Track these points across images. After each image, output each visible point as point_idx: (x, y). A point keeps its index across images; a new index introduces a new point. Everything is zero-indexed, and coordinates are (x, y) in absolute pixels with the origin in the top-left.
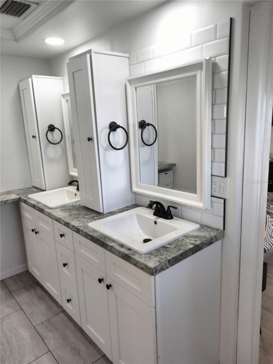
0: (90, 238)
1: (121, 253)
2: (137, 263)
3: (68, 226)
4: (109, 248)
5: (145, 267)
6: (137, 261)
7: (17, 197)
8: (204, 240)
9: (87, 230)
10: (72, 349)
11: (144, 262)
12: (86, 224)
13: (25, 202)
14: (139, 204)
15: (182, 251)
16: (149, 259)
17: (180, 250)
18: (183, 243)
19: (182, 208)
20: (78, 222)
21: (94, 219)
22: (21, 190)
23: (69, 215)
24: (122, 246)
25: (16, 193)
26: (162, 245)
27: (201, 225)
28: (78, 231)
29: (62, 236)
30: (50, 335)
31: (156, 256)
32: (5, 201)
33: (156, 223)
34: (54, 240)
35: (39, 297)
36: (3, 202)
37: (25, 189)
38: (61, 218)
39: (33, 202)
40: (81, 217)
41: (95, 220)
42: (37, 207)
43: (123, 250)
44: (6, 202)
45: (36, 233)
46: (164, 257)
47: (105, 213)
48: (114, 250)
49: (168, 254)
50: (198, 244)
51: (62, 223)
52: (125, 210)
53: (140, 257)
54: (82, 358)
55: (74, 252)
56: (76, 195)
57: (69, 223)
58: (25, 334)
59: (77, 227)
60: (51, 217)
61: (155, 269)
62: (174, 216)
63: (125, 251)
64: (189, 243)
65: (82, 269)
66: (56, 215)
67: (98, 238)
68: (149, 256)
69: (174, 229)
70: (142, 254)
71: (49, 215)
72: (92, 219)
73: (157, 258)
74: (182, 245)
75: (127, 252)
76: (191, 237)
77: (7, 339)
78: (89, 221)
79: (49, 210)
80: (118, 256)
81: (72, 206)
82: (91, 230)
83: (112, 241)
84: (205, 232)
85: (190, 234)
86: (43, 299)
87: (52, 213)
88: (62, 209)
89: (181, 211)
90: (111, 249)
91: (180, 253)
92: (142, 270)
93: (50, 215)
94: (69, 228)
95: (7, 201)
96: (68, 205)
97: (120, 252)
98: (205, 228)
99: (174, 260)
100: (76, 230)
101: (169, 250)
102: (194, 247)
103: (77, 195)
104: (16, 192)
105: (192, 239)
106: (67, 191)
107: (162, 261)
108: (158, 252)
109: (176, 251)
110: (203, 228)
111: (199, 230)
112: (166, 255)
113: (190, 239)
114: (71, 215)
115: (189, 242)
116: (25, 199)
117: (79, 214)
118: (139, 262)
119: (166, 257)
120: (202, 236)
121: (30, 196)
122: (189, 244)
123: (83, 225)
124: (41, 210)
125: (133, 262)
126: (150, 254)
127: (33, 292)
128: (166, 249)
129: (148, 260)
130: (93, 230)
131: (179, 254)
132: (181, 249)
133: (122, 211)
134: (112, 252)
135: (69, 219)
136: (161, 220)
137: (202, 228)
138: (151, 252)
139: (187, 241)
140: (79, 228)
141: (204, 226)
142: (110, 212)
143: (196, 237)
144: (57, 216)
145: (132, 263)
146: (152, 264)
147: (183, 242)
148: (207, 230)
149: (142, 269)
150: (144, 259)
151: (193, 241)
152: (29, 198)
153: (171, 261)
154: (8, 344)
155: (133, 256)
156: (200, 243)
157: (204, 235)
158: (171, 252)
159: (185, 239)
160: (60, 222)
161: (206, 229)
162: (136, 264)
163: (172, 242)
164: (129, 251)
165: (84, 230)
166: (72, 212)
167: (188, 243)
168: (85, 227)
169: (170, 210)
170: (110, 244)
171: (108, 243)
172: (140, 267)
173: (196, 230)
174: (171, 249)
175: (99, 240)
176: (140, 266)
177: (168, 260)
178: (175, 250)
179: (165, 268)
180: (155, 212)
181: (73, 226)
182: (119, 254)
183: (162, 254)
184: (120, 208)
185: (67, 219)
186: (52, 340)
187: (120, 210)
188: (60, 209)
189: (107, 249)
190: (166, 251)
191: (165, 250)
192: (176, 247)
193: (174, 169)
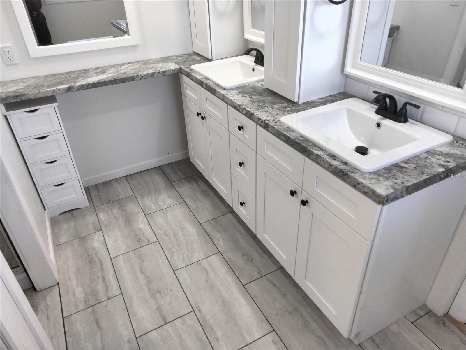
0: (284, 139)
1: (333, 166)
2: (358, 184)
3: (252, 118)
4: (314, 156)
5: (371, 193)
6: (359, 183)
7: (177, 67)
8: (461, 161)
9: (280, 127)
10: (244, 255)
11: (370, 186)
12: (276, 117)
13: (188, 75)
14: (350, 93)
15: (428, 176)
16: (377, 182)
17: (423, 173)
18: (426, 163)
19: (425, 106)
20: (265, 113)
21: (286, 111)
22: (180, 56)
23: (251, 101)
24: (334, 157)
25: (174, 61)
26: (395, 163)
27: (454, 136)
28: (266, 126)
29: (240, 128)
30: (218, 235)
31: (387, 179)
32: (163, 72)
33: (378, 125)
34: (228, 131)
35: (203, 192)
36: (161, 73)
37: (185, 56)
38: (241, 105)
39: (199, 77)
40: (268, 106)
41: (288, 112)
42: (206, 84)
43: (335, 163)
44: (165, 74)
45: (203, 118)
46: (399, 181)
47: (301, 103)
48: (322, 161)
49: (406, 177)
50: (451, 168)
51: (241, 111)
52: (329, 100)
53: (363, 177)
54: (256, 266)
55: (256, 152)
56: (253, 70)
57: (252, 114)
58: (191, 230)
59: (265, 121)
60: (225, 102)
61: (387, 198)
62: (410, 118)
63: (340, 165)
64: (436, 164)
65: (265, 174)
66: (233, 100)
67: (298, 141)
68: (376, 176)
69: (411, 140)
70: (365, 173)
71: (223, 98)
72: (284, 111)
73: (388, 182)
74: (426, 165)
75: (343, 167)
76: (439, 155)
77: (173, 231)
78: (280, 114)
79: (223, 91)
80: (327, 169)
81: (252, 88)
82: (285, 127)
83: (318, 147)
84: (461, 149)
85: (437, 149)
86: (208, 195)
87: (228, 97)
88: (240, 91)
89: (422, 112)
90: (316, 159)
91: (424, 178)
92: (365, 195)
93: (225, 98)
94: (252, 120)
95: (166, 71)
96: (246, 86)
97: (331, 165)
98: (462, 142)
99: (414, 187)
100: (263, 124)
101: (406, 172)
102: (444, 171)
103: (255, 70)
104: (174, 59)
105: (441, 157)
106: (241, 63)
107: (397, 187)
108: (389, 172)
109: (418, 175)
110: (457, 142)
111: (451, 144)
112: (403, 178)
113: (438, 157)
114: (253, 102)
115: (437, 162)
116: (188, 70)
117: (264, 102)
118: (362, 184)
119: (403, 181)
120: (457, 154)
121: (193, 67)
122: (437, 166)
123: (272, 118)
124: (211, 90)
125: (351, 182)
126: (377, 174)
127: (195, 185)
128: (400, 169)
129: (375, 183)
130: (288, 128)
131: (423, 180)
132: (425, 172)
133: (325, 101)
134: (318, 163)
135: (251, 107)
136: (387, 123)
137: (455, 142)
138: (378, 171)
139: (433, 160)
140: (268, 122)
141: (458, 139)
142: (308, 102)
143: (447, 156)
144: (235, 101)
145: (349, 183)
146: (383, 189)
147: (427, 161)
148: (464, 145)
149: (365, 193)
150: (370, 180)
151: (443, 161)
152: (192, 70)
153: (410, 189)
154: (175, 237)
155: (352, 175)
156: (455, 165)
157: (460, 153)
158: (410, 176)
159: (429, 157)
160: (238, 110)
161: (462, 144)
162: (356, 185)
163: (409, 159)
164: (344, 166)
165: (276, 127)
166: (254, 97)
167: (434, 164)
168: (276, 123)
169: (406, 109)
170: (316, 152)
171: (312, 150)
172: (362, 191)
173: (446, 144)
174: (409, 171)
175: (299, 144)
176: (361, 189)
177: (406, 187)
178: (416, 174)
179: (400, 197)
180: (378, 108)
181: (260, 119)
182: (328, 167)
183: (397, 177)
184: (321, 97)
185: (250, 107)
186: (222, 241)
187: (321, 100)
188: (236, 91)
189: (310, 158)
190: (401, 172)
191: (399, 171)
192: (416, 168)
193: (395, 36)
